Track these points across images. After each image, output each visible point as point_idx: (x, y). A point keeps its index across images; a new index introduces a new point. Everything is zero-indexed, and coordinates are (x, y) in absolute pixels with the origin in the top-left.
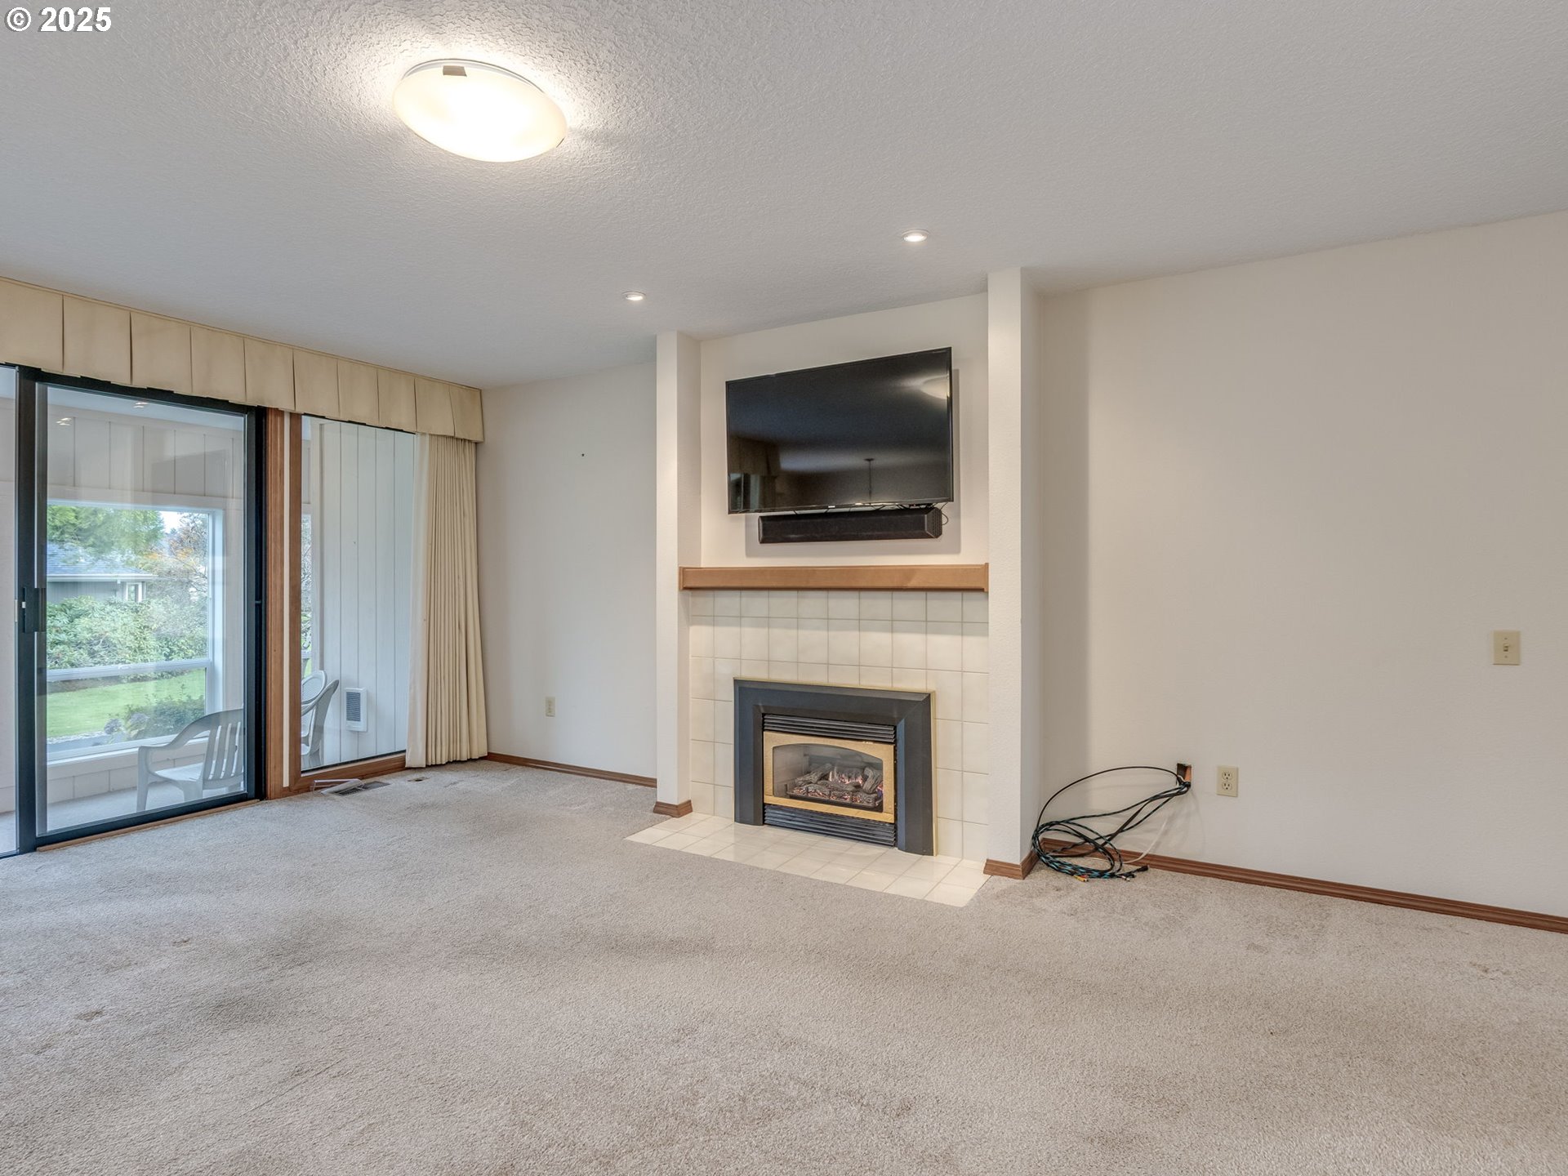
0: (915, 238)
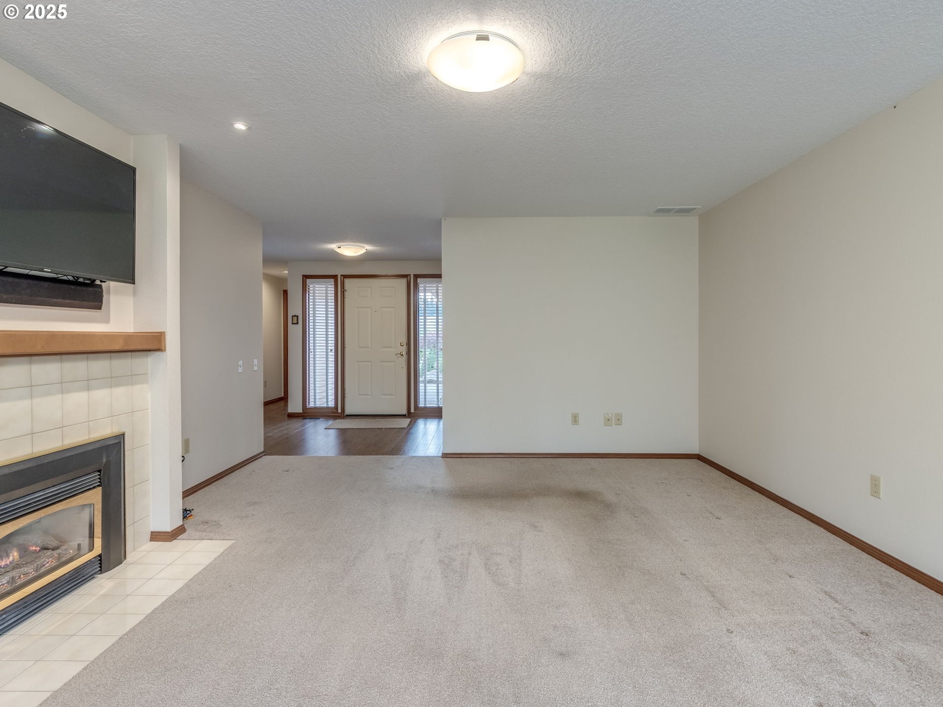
0: (240, 126)
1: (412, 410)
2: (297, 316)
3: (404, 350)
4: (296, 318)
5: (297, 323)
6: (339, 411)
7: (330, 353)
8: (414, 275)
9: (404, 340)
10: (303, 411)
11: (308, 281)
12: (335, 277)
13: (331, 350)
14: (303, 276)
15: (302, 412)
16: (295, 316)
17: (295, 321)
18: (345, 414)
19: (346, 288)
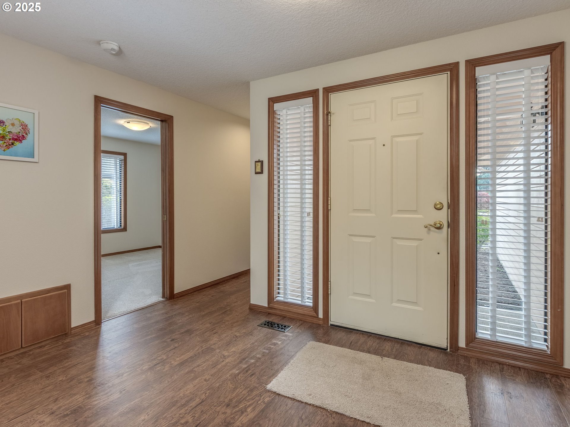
1: (462, 343)
2: (262, 162)
3: (443, 216)
4: (259, 164)
5: (261, 172)
6: (321, 315)
7: (307, 219)
8: (467, 61)
9: (444, 198)
10: (268, 304)
11: (277, 106)
12: (313, 94)
13: (309, 214)
14: (269, 99)
15: (266, 305)
16: (259, 161)
17: (259, 170)
18: (330, 323)
19: (332, 109)
